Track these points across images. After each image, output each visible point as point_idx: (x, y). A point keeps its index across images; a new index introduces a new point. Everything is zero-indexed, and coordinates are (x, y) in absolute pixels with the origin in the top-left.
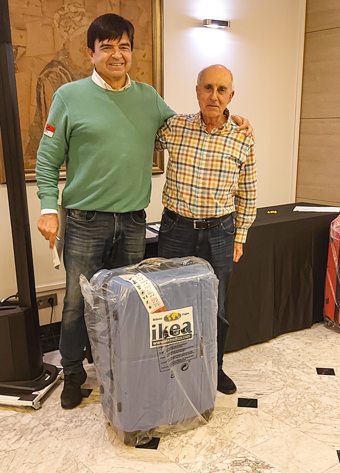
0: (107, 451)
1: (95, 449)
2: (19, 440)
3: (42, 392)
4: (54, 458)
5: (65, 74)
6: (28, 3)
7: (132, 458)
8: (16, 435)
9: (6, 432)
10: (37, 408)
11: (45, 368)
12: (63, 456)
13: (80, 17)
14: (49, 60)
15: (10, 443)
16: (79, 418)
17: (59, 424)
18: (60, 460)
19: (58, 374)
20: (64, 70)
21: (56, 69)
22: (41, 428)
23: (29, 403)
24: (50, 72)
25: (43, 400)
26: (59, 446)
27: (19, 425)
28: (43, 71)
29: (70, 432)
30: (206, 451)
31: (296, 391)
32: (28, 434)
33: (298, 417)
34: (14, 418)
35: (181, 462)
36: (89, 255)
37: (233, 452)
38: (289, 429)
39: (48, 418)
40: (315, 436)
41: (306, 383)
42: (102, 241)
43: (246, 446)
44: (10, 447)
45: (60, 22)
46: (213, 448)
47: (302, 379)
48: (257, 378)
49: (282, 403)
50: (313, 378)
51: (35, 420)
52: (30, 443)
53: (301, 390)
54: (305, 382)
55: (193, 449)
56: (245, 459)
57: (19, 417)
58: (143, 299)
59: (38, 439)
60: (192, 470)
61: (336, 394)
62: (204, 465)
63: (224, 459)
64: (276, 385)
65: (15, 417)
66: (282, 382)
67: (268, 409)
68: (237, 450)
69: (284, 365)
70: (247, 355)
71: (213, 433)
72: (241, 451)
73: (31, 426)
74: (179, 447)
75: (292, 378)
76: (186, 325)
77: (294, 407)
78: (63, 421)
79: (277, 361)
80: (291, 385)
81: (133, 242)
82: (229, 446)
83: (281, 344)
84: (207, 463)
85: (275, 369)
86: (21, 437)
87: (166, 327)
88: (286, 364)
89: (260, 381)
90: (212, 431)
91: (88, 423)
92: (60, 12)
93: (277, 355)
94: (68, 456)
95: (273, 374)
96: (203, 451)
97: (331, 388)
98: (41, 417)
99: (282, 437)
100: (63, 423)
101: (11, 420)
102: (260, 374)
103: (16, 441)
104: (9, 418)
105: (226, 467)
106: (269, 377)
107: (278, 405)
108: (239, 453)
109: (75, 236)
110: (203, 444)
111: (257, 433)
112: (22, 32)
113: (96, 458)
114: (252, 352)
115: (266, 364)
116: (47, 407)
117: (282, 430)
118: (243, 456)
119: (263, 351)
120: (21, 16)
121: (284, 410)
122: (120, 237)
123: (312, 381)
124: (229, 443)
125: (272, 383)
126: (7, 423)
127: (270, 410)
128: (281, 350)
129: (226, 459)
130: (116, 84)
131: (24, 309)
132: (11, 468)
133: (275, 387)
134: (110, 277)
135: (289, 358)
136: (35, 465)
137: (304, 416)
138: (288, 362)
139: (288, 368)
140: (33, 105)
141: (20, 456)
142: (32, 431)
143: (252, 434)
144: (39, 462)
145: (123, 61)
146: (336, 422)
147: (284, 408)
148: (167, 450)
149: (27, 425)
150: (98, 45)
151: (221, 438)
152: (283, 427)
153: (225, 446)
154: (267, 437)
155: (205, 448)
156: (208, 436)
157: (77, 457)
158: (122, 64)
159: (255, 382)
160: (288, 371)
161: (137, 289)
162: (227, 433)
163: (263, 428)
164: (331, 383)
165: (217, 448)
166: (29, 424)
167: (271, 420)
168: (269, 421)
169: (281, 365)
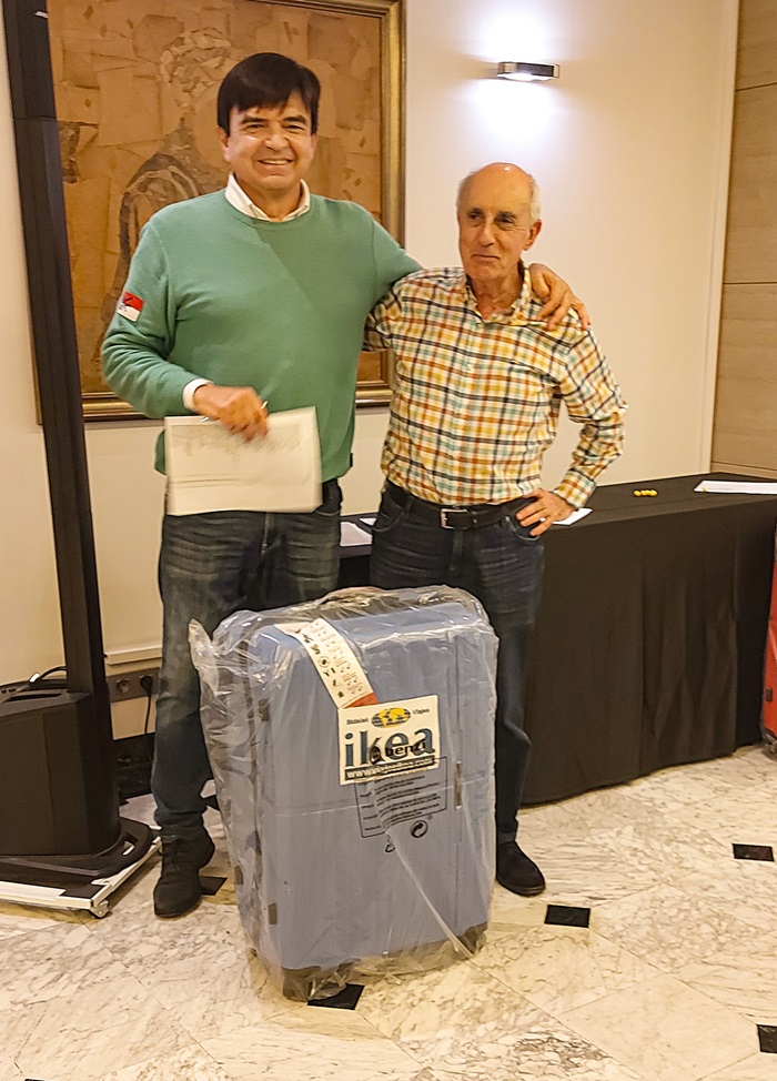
0: (244, 1010)
1: (220, 1004)
2: (55, 980)
3: (114, 881)
4: (129, 1021)
5: (185, 184)
6: (103, 30)
7: (299, 1026)
8: (50, 970)
9: (29, 964)
10: (100, 914)
11: (125, 830)
12: (148, 1017)
13: (219, 59)
14: (148, 152)
15: (37, 986)
16: (191, 938)
17: (145, 950)
18: (141, 1026)
19: (151, 844)
20: (181, 174)
21: (164, 174)
22: (107, 956)
23: (84, 903)
24: (151, 180)
25: (114, 897)
26: (142, 996)
27: (59, 948)
28: (135, 178)
29: (167, 967)
30: (464, 1017)
31: (681, 893)
32: (77, 968)
33: (678, 951)
34: (49, 935)
35: (405, 1038)
36: (209, 577)
37: (524, 1020)
38: (655, 974)
39: (124, 937)
40: (711, 992)
41: (705, 877)
42: (237, 550)
43: (554, 1009)
44: (36, 995)
45: (174, 69)
46: (480, 1011)
47: (697, 867)
48: (596, 864)
49: (647, 918)
50: (722, 865)
51: (94, 940)
52: (79, 987)
53: (691, 892)
54: (704, 874)
55: (434, 1011)
56: (548, 1036)
57: (61, 932)
58: (324, 676)
59: (98, 979)
60: (428, 1057)
61: (770, 903)
62: (454, 1047)
63: (500, 1035)
64: (637, 879)
65: (52, 932)
66: (652, 873)
67: (613, 931)
68: (534, 1016)
69: (660, 835)
70: (579, 811)
71: (482, 977)
72: (541, 1019)
73: (85, 953)
74: (404, 1006)
75: (675, 865)
76: (422, 736)
77: (672, 927)
78: (155, 944)
79: (644, 827)
80: (669, 878)
81: (308, 555)
82: (515, 1008)
83: (659, 791)
84: (462, 1042)
85: (639, 844)
86: (62, 975)
87: (378, 739)
88: (666, 833)
89: (600, 870)
90: (481, 975)
91: (210, 950)
92: (174, 48)
93: (646, 814)
94: (159, 1018)
95: (632, 855)
96: (457, 1017)
97: (762, 889)
98: (108, 933)
99: (636, 992)
100: (155, 949)
101: (42, 939)
102: (603, 855)
103: (50, 983)
104: (41, 934)
105: (502, 1051)
106: (622, 862)
107: (635, 922)
108: (536, 1023)
109: (178, 537)
110: (457, 1002)
111: (582, 982)
112: (91, 94)
113: (218, 1023)
114: (590, 805)
115: (619, 833)
116: (122, 912)
117: (639, 978)
118: (544, 1030)
119: (615, 805)
120: (88, 59)
121: (648, 934)
122: (278, 543)
123: (718, 873)
124: (517, 1002)
125: (629, 874)
126: (34, 945)
127: (617, 933)
128: (658, 802)
129: (507, 1034)
130: (274, 207)
131: (78, 696)
132: (32, 1040)
133: (634, 884)
134: (255, 625)
135: (673, 821)
136: (85, 1034)
137: (692, 949)
138: (670, 829)
139: (669, 842)
140: (110, 253)
141: (57, 1015)
142: (86, 963)
143: (570, 983)
144: (94, 1029)
145: (289, 155)
146: (762, 964)
147: (648, 929)
148: (377, 1011)
149: (77, 950)
150: (236, 118)
151: (498, 990)
152: (641, 971)
153: (506, 1007)
154: (603, 991)
155: (461, 1011)
156: (471, 986)
157: (179, 1020)
158: (289, 161)
159: (589, 872)
160: (667, 849)
161: (312, 653)
162: (515, 980)
163: (596, 971)
164: (762, 879)
165: (489, 1011)
166: (80, 948)
167: (616, 955)
168: (611, 956)
169: (652, 837)
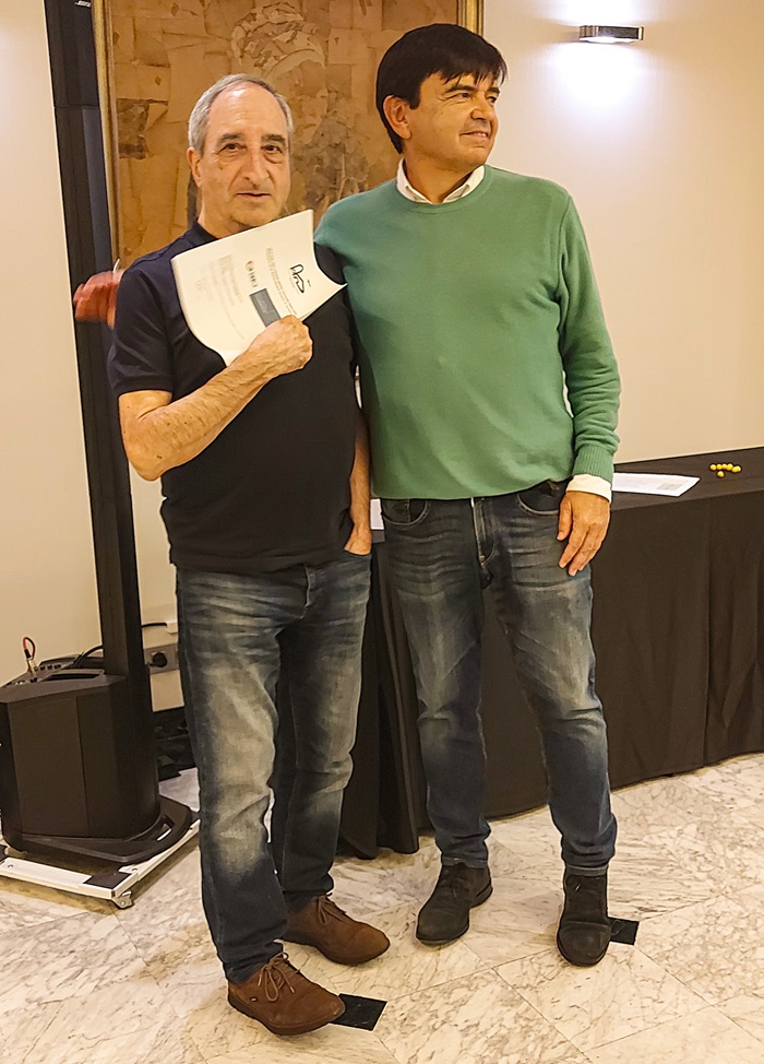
2: (74, 977)
3: (143, 868)
4: (139, 1029)
8: (71, 964)
9: (52, 956)
10: (122, 905)
11: (164, 812)
12: (159, 1026)
15: (55, 982)
17: (169, 947)
18: (150, 1037)
19: (189, 828)
22: (130, 951)
23: (106, 893)
26: (158, 1000)
27: (84, 939)
29: (188, 968)
30: (486, 1045)
31: (739, 908)
32: (98, 964)
33: (727, 979)
34: (76, 924)
37: (550, 1054)
38: (699, 1007)
43: (584, 1043)
44: (52, 993)
46: (504, 1040)
48: (651, 868)
49: (698, 936)
51: (121, 931)
52: (97, 986)
53: (751, 908)
55: (454, 1037)
57: (89, 921)
59: (117, 978)
64: (693, 888)
65: (81, 920)
66: (710, 882)
67: (659, 950)
68: (561, 1049)
69: (724, 837)
70: (641, 804)
71: (512, 999)
72: (569, 1054)
73: (110, 945)
74: (425, 1029)
75: (737, 873)
77: (724, 950)
78: (180, 940)
79: (708, 827)
80: (729, 890)
82: (543, 1038)
83: (731, 784)
85: (700, 847)
86: (82, 971)
88: (731, 835)
89: (655, 876)
90: (511, 996)
93: (711, 811)
94: (170, 1028)
95: (691, 859)
96: (479, 1047)
98: (137, 924)
99: (676, 1028)
100: (179, 945)
101: (71, 928)
102: (659, 857)
103: (68, 979)
104: (69, 922)
106: (680, 867)
107: (685, 941)
110: (481, 1028)
111: (619, 1012)
113: (230, 1037)
114: (653, 798)
115: (680, 832)
116: (154, 900)
117: (681, 1009)
119: (680, 799)
121: (698, 956)
124: (545, 1032)
125: (686, 883)
126: (61, 934)
127: (664, 953)
128: (727, 797)
131: (113, 679)
132: (40, 1045)
133: (689, 894)
135: (740, 820)
136: (93, 1042)
137: (744, 978)
138: (737, 830)
139: (733, 845)
141: (68, 1018)
142: (107, 959)
143: (606, 1011)
144: (102, 1037)
147: (698, 950)
148: (395, 1034)
149: (102, 942)
151: (527, 1015)
152: (685, 1002)
153: (532, 1038)
154: (640, 1025)
155: (484, 1039)
156: (498, 1009)
157: (190, 1031)
159: (643, 878)
160: (730, 854)
162: (547, 1004)
163: (636, 998)
165: (514, 1041)
166: (105, 940)
167: (660, 980)
168: (653, 981)
169: (716, 838)
